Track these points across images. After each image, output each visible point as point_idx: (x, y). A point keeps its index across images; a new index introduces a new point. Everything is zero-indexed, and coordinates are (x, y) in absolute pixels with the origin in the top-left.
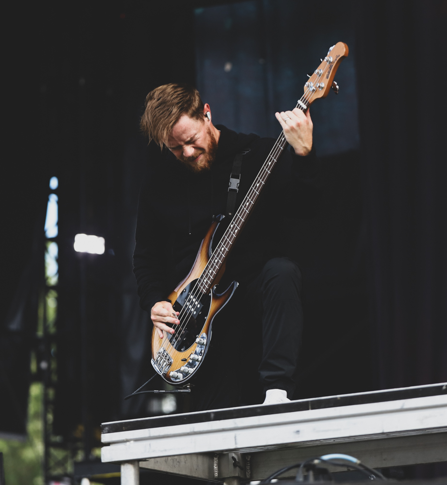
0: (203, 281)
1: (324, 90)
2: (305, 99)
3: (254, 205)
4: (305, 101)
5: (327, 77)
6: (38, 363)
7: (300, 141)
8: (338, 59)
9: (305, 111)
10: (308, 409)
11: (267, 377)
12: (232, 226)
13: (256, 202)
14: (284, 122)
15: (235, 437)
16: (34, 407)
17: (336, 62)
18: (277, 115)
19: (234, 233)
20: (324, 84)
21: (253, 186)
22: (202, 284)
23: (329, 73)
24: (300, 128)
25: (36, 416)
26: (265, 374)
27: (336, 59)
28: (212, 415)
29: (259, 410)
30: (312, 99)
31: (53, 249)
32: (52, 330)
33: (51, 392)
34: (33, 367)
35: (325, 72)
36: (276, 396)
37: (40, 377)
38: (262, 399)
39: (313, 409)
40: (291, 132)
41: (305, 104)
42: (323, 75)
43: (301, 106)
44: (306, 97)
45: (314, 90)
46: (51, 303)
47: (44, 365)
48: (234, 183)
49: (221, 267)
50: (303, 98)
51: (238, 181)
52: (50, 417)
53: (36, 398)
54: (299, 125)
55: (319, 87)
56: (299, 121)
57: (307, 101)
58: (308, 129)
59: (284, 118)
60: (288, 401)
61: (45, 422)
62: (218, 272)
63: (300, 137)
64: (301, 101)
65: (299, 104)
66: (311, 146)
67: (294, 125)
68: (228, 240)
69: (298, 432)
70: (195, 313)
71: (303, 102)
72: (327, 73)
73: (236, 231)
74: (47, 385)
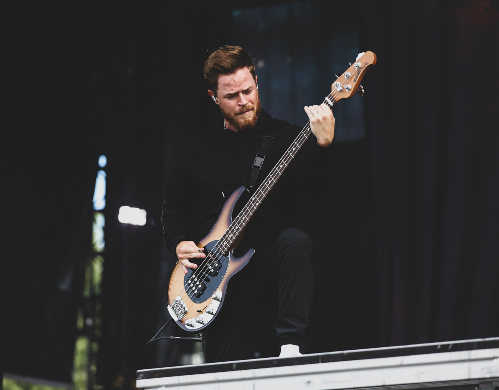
0: (223, 243)
1: (351, 92)
2: (332, 97)
3: (276, 184)
4: (332, 99)
5: (355, 81)
6: (85, 319)
7: (323, 133)
8: (366, 66)
9: (331, 108)
10: (318, 362)
11: (283, 334)
12: (254, 199)
13: (278, 182)
14: (312, 115)
15: (254, 385)
16: (80, 359)
17: (364, 68)
18: (306, 108)
19: (255, 205)
20: (351, 86)
21: (277, 167)
22: (221, 246)
23: (357, 77)
24: (325, 122)
25: (82, 368)
26: (280, 330)
27: (364, 66)
28: (234, 366)
29: (275, 362)
30: (338, 98)
31: (100, 220)
32: (97, 290)
33: (95, 346)
34: (80, 323)
35: (353, 76)
36: (290, 350)
37: (86, 332)
38: (278, 353)
39: (323, 362)
40: (317, 124)
41: (332, 102)
42: (351, 78)
43: (328, 103)
44: (334, 96)
45: (341, 90)
46: (97, 267)
47: (89, 322)
48: (259, 161)
49: (240, 233)
50: (331, 96)
51: (263, 160)
52: (94, 368)
53: (82, 352)
54: (325, 119)
55: (347, 88)
56: (325, 116)
57: (334, 99)
58: (332, 123)
59: (312, 111)
60: (300, 355)
61: (89, 372)
62: (237, 237)
63: (324, 130)
64: (329, 98)
65: (326, 101)
66: (332, 139)
67: (321, 118)
68: (249, 211)
69: (309, 382)
70: (212, 270)
71: (330, 100)
72: (355, 77)
73: (257, 204)
74: (92, 339)
